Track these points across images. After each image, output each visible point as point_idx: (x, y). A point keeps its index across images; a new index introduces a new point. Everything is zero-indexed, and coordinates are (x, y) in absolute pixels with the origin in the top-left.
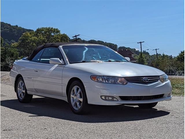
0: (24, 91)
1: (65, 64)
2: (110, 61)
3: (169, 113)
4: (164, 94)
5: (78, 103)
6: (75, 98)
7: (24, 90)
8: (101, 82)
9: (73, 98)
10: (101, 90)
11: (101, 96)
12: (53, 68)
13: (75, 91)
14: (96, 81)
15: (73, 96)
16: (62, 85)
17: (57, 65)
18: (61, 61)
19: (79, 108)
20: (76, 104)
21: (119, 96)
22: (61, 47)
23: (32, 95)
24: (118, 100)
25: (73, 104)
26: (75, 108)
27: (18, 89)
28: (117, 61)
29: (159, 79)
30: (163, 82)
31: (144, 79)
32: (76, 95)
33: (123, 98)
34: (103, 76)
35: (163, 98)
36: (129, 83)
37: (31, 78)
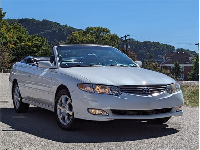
0: (19, 99)
1: (56, 68)
2: (111, 65)
3: (178, 131)
4: (172, 108)
5: (66, 117)
6: (63, 110)
7: (19, 97)
8: (89, 92)
9: (60, 109)
10: (90, 102)
11: (88, 109)
12: (44, 73)
13: (63, 101)
14: (83, 90)
15: (61, 108)
16: (51, 93)
17: (48, 69)
18: (51, 65)
19: (68, 122)
20: (64, 118)
21: (111, 110)
22: (56, 47)
23: (29, 105)
24: (109, 115)
25: (60, 117)
26: (62, 122)
27: (15, 96)
28: (121, 66)
29: (165, 89)
30: (170, 93)
31: (145, 88)
32: (64, 107)
33: (115, 112)
34: (92, 84)
35: (170, 112)
36: (124, 94)
37: (25, 84)
